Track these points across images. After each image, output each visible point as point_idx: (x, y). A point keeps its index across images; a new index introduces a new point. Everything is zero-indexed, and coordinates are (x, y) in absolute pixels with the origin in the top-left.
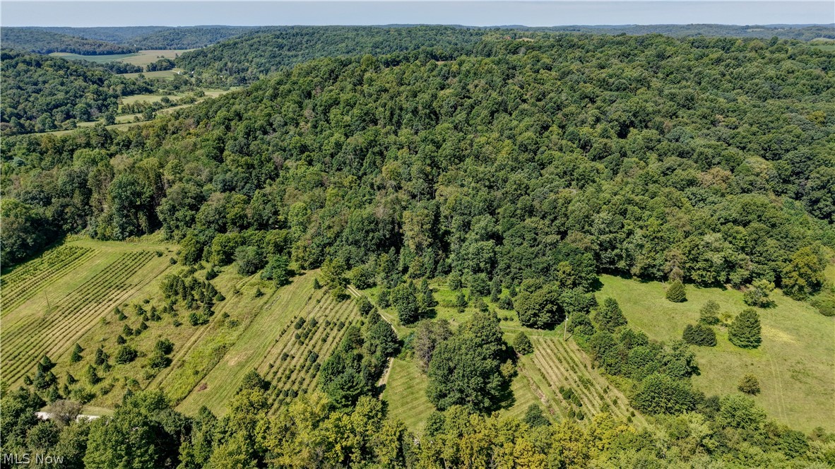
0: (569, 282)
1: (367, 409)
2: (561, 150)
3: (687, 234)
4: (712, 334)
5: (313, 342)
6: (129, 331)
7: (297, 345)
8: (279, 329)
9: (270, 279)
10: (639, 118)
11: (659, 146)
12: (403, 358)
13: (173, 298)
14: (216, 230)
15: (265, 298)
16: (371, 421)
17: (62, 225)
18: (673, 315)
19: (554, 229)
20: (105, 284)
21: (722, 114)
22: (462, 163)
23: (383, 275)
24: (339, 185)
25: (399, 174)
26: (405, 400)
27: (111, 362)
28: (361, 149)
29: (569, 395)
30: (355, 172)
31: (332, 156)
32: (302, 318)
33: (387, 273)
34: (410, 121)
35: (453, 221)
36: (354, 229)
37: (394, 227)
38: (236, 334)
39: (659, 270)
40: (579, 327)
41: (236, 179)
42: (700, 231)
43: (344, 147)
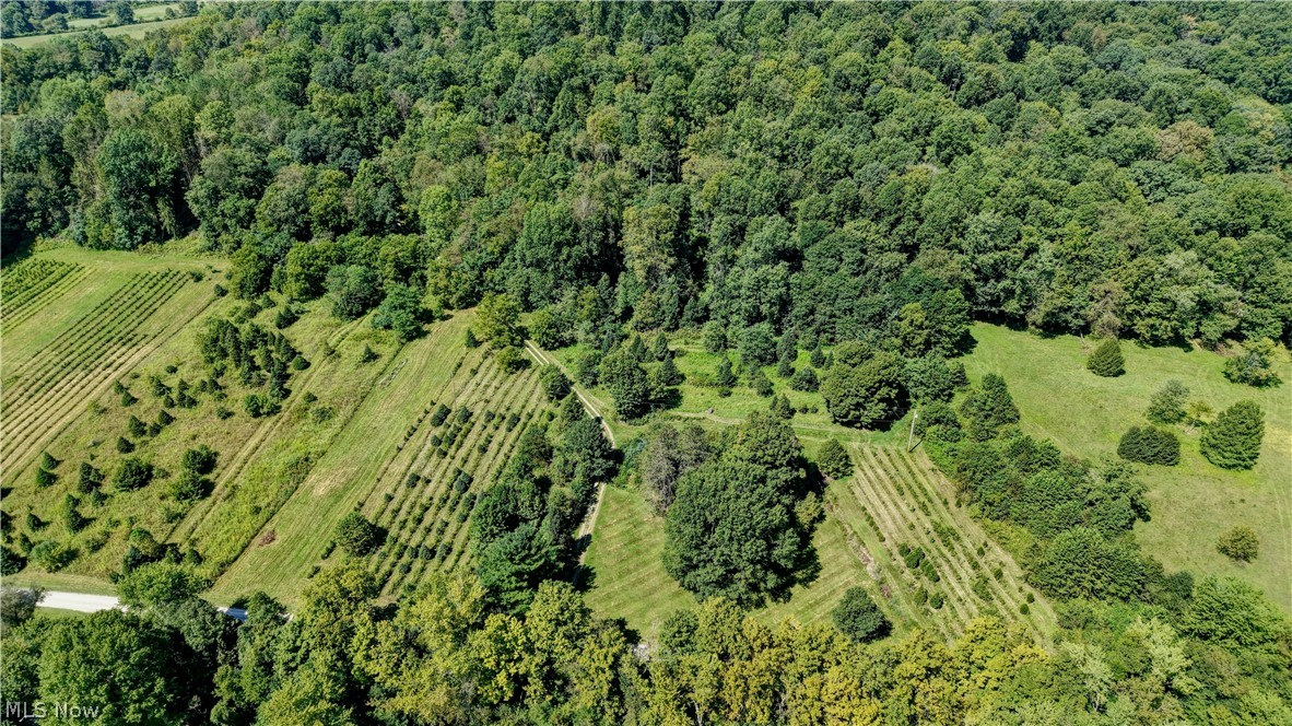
0: (919, 340)
1: (554, 608)
2: (908, 85)
3: (1134, 252)
4: (1173, 443)
5: (463, 452)
6: (139, 428)
7: (435, 458)
8: (403, 426)
9: (388, 327)
10: (1048, 23)
11: (1083, 78)
12: (622, 486)
13: (218, 364)
14: (292, 235)
15: (380, 364)
16: (562, 629)
17: (25, 222)
18: (1101, 402)
19: (894, 241)
20: (101, 334)
21: (1193, 15)
22: (731, 112)
23: (587, 324)
24: (510, 152)
25: (617, 131)
26: (625, 565)
27: (107, 487)
28: (549, 82)
29: (916, 559)
30: (537, 124)
31: (498, 92)
32: (443, 406)
33: (594, 321)
34: (637, 26)
35: (714, 225)
36: (535, 238)
37: (607, 234)
38: (327, 434)
39: (1076, 316)
40: (934, 428)
41: (325, 138)
42: (1159, 246)
43: (518, 77)
